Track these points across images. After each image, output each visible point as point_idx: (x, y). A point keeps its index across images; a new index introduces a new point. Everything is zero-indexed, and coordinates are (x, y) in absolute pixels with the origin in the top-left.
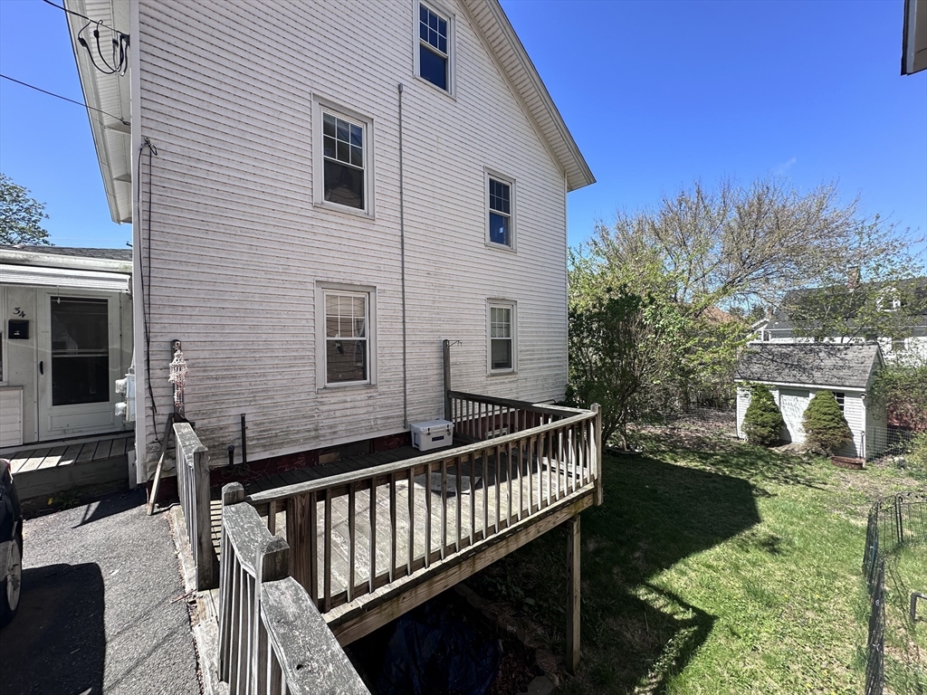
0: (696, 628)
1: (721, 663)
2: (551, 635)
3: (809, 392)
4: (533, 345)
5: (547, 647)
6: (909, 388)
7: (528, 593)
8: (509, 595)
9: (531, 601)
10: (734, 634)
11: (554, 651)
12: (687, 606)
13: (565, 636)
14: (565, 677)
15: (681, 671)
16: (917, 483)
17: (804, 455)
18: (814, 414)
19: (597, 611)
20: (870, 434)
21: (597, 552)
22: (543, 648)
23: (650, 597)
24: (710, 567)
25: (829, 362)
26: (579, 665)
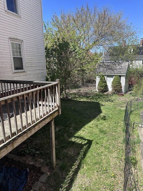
0: (88, 145)
1: (94, 152)
2: (46, 161)
3: (113, 76)
4: (32, 60)
5: (45, 165)
6: (134, 74)
7: (37, 150)
8: (30, 152)
9: (38, 152)
10: (97, 143)
11: (47, 165)
12: (85, 140)
13: (51, 159)
14: (51, 171)
15: (85, 158)
16: (134, 97)
17: (111, 94)
18: (114, 82)
19: (60, 149)
20: (125, 86)
21: (59, 131)
22: (43, 165)
23: (76, 140)
24: (90, 127)
25: (118, 67)
26: (55, 166)
